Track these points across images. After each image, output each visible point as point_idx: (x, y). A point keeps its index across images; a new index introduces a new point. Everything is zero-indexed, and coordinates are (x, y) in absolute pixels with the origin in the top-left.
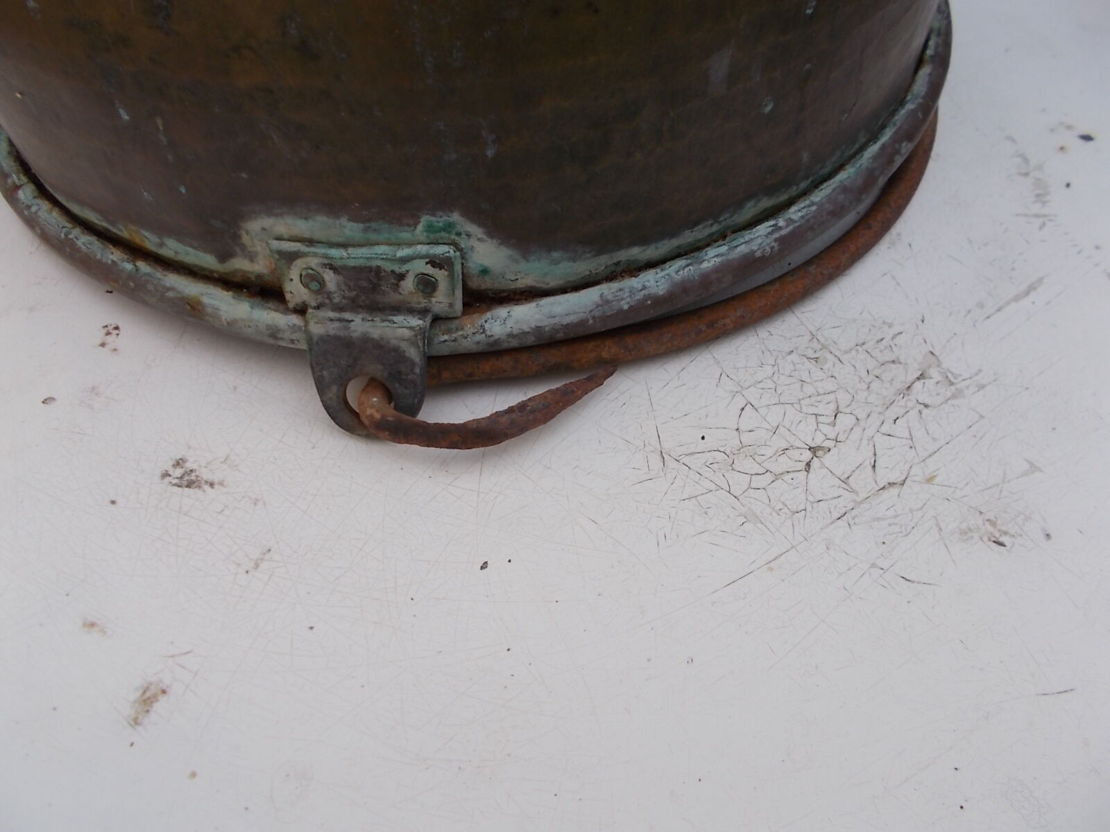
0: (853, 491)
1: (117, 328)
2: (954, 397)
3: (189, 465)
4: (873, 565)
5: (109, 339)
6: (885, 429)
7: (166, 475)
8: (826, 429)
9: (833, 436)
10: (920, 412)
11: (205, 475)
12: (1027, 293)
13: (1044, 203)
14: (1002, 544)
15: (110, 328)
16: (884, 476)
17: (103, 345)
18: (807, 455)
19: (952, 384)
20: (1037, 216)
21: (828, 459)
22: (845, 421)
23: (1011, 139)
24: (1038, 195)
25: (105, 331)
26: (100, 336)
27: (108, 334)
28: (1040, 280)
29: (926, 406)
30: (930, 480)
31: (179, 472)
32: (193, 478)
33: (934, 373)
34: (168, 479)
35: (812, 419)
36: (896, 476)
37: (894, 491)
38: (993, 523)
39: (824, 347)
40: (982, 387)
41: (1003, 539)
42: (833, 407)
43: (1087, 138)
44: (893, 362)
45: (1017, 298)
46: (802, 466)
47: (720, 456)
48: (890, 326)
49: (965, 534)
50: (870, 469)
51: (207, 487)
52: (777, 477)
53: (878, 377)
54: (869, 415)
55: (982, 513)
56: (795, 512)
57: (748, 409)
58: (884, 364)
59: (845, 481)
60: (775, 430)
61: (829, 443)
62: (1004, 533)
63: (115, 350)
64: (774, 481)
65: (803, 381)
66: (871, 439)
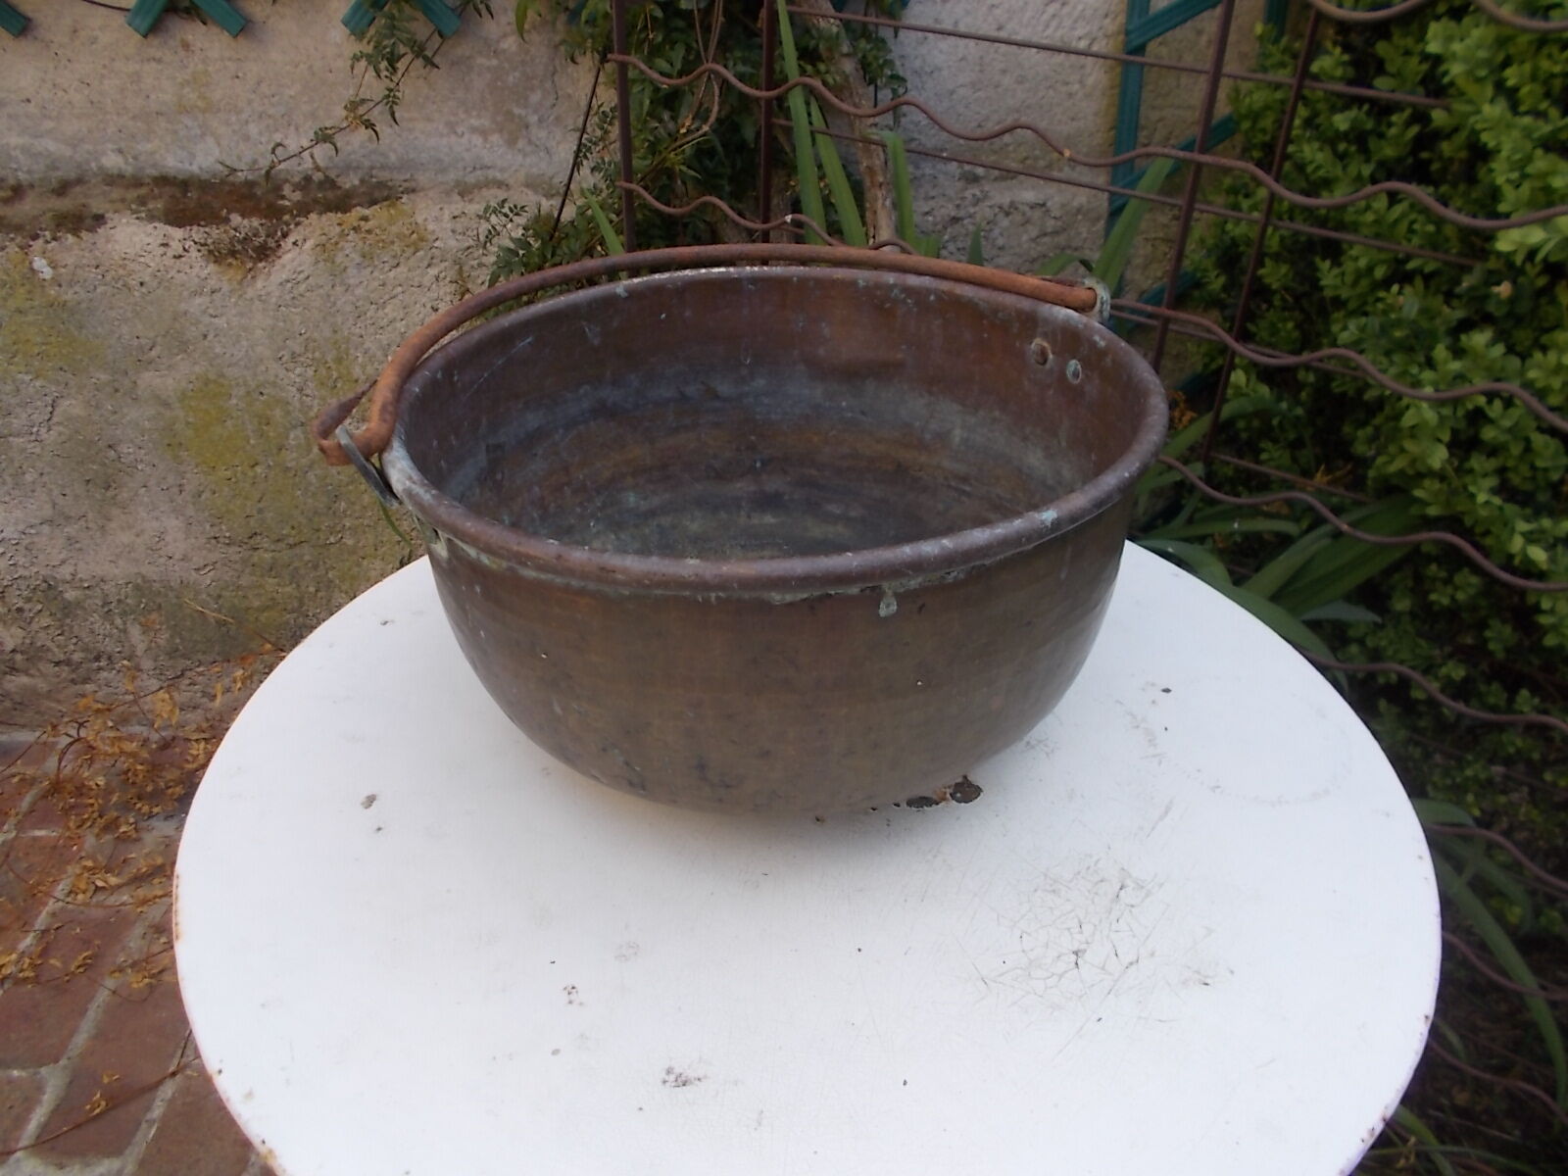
0: (1110, 974)
1: (574, 987)
2: (1147, 896)
3: (677, 1070)
4: (1140, 1018)
5: (572, 997)
6: (1113, 928)
7: (665, 1082)
8: (1078, 937)
9: (1083, 941)
10: (1130, 911)
11: (691, 1074)
12: (1166, 813)
13: (1155, 745)
14: (1206, 984)
15: (569, 989)
16: (1126, 959)
17: (570, 1002)
18: (1074, 957)
19: (1142, 887)
20: (1154, 756)
21: (1088, 956)
22: (1088, 928)
23: (1118, 702)
24: (1150, 741)
25: (566, 992)
26: (565, 997)
27: (569, 993)
28: (1171, 802)
29: (1132, 906)
30: (1152, 954)
31: (672, 1078)
32: (684, 1079)
33: (1128, 882)
34: (668, 1084)
35: (1066, 933)
36: (1132, 958)
37: (1134, 968)
38: (1198, 972)
39: (1055, 881)
40: (1161, 885)
41: (1208, 981)
42: (1076, 920)
43: (1167, 691)
44: (1102, 881)
45: (1161, 818)
46: (1073, 965)
47: (1019, 971)
48: (1091, 856)
49: (1185, 983)
50: (1114, 957)
51: (697, 1082)
52: (1061, 976)
53: (1096, 894)
54: (1101, 921)
55: (1189, 968)
56: (1081, 997)
57: (1024, 936)
58: (1096, 883)
59: (1103, 968)
60: (1047, 946)
61: (1083, 947)
62: (1206, 977)
63: (581, 1004)
64: (1060, 979)
65: (1051, 908)
66: (1108, 937)
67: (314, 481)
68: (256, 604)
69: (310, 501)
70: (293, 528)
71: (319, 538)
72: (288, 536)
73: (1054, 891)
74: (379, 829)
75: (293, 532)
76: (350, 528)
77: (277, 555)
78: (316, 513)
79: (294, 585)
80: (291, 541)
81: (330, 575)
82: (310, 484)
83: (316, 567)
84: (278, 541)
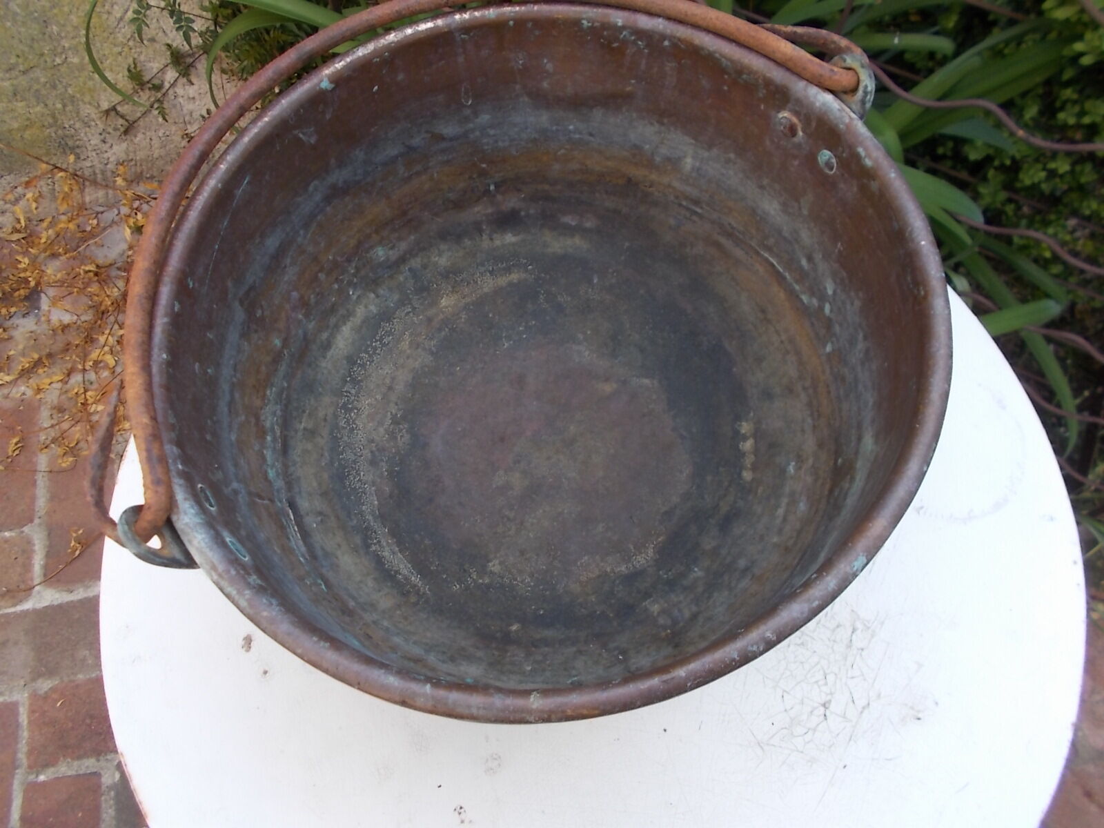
0: (851, 721)
1: (461, 808)
2: (873, 636)
4: (873, 759)
5: (463, 816)
6: (849, 675)
8: (824, 689)
9: (828, 692)
10: (861, 655)
14: (919, 719)
15: (458, 809)
16: (861, 703)
17: (462, 822)
18: (822, 709)
19: (869, 628)
21: (833, 707)
22: (831, 678)
25: (456, 813)
26: (457, 817)
27: (460, 813)
29: (862, 650)
30: (879, 696)
33: (859, 625)
35: (816, 686)
36: (864, 702)
37: (866, 711)
38: (912, 708)
40: (882, 623)
41: (920, 715)
42: (821, 672)
46: (823, 717)
47: (785, 731)
49: (904, 720)
50: (851, 704)
52: (815, 730)
53: (834, 641)
54: (840, 669)
55: (906, 705)
56: (830, 747)
57: (785, 694)
58: (834, 630)
59: (844, 716)
60: (802, 703)
61: (829, 697)
62: (919, 711)
63: (471, 822)
64: (814, 734)
65: (802, 663)
66: (846, 684)
67: (18, 11)
68: (16, 125)
69: (23, 30)
70: (18, 56)
71: (46, 62)
72: (17, 64)
73: (802, 644)
74: (265, 672)
75: (20, 60)
76: (70, 49)
77: (15, 82)
78: (33, 39)
79: (42, 105)
80: (21, 68)
81: (70, 91)
82: (16, 14)
83: (54, 87)
84: (10, 69)
